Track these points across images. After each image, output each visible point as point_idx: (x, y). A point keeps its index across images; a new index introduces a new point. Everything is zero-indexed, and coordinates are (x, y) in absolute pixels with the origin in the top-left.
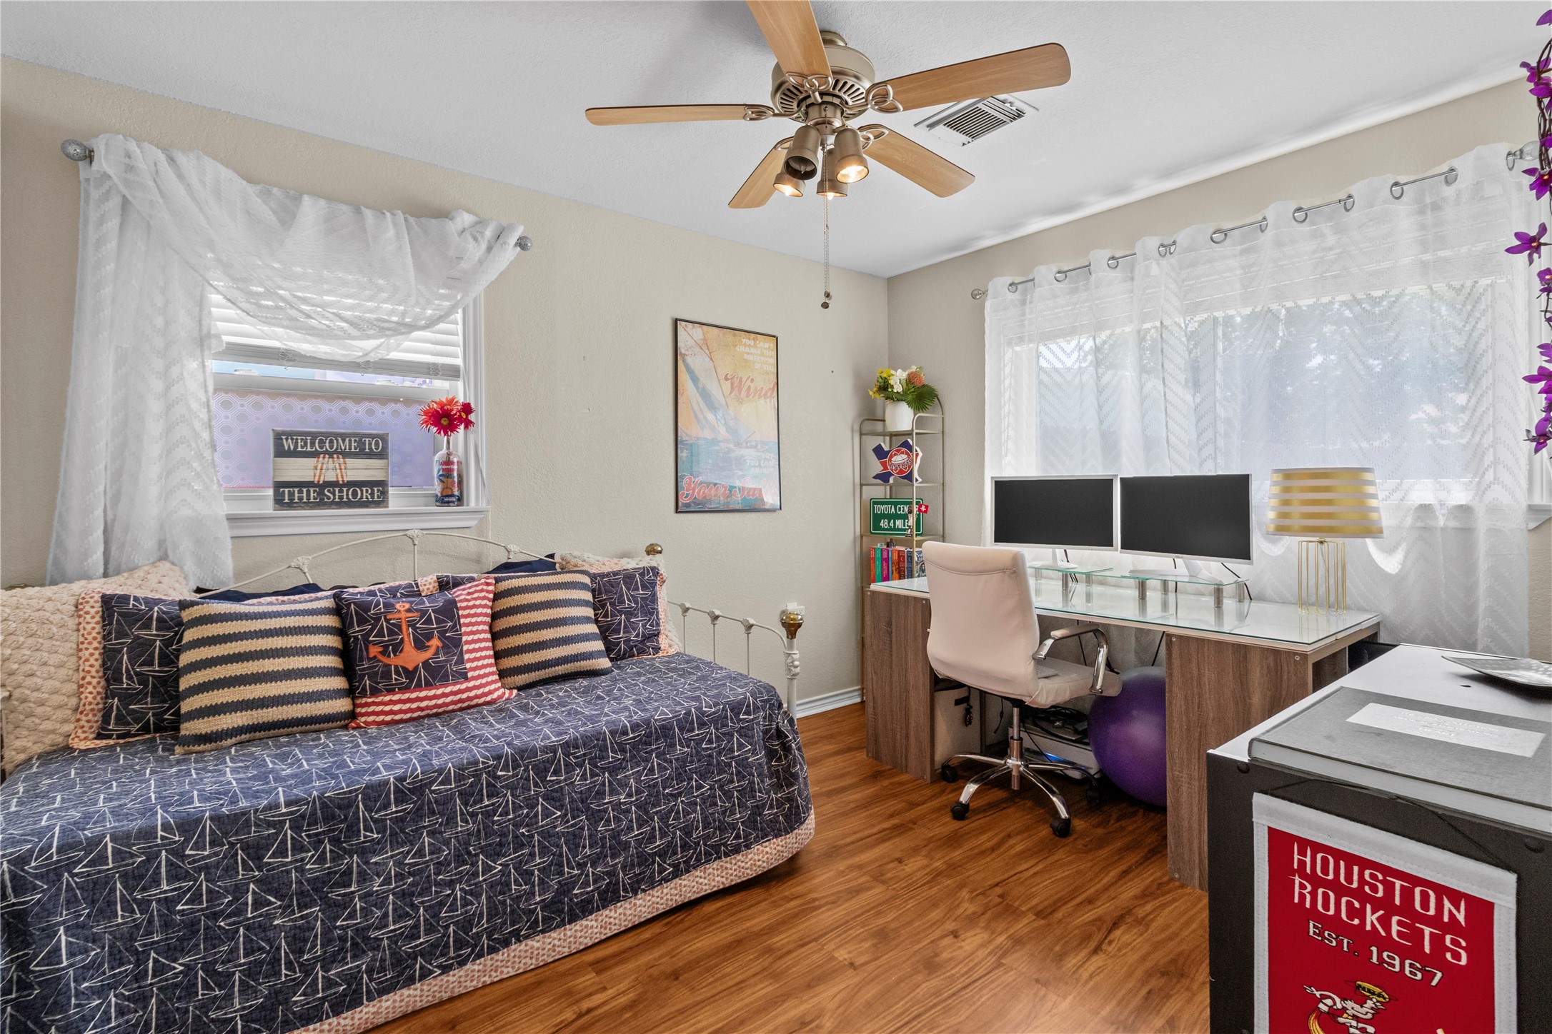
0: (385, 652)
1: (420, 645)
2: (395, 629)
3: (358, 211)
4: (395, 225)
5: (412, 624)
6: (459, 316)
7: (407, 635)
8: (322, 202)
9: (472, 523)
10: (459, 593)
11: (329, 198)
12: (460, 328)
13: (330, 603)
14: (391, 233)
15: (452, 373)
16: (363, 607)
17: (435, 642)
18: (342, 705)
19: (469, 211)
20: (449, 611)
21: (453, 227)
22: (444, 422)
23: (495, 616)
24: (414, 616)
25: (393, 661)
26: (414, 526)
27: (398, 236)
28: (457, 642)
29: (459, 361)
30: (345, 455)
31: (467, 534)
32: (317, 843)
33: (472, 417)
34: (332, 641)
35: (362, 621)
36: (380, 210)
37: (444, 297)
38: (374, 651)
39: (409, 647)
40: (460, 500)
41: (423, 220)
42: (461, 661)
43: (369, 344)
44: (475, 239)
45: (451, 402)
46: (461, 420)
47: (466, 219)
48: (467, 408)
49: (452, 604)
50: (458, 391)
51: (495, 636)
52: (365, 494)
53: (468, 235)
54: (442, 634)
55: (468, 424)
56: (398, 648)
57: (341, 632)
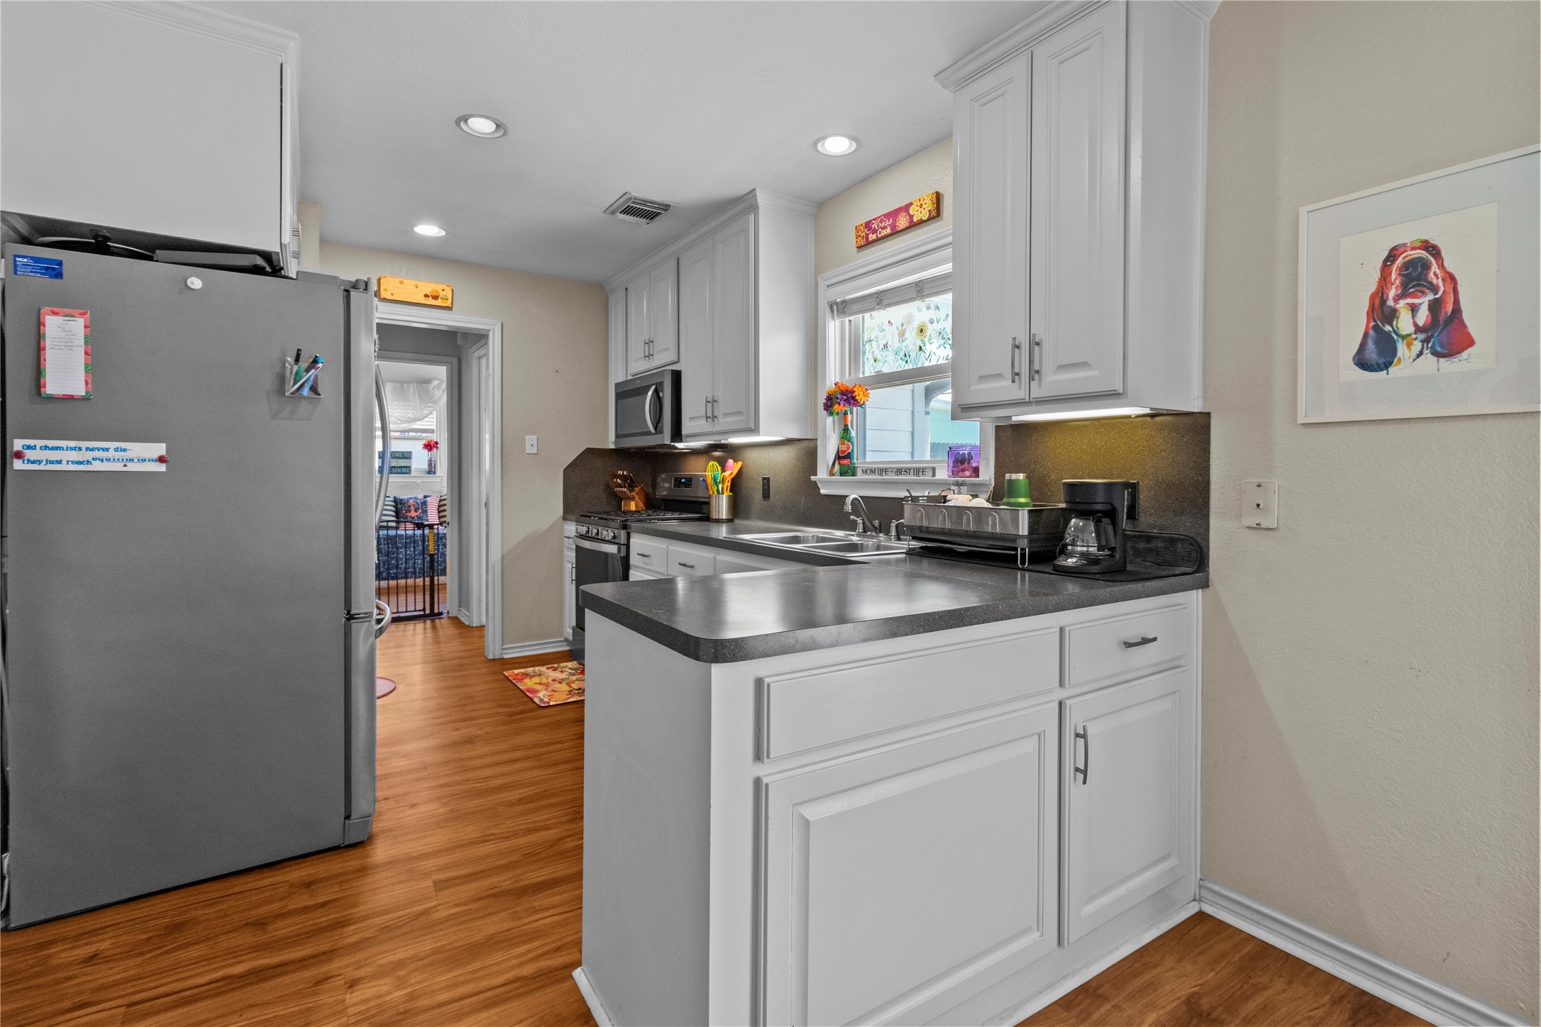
0: (406, 512)
1: (416, 511)
2: (409, 506)
3: (402, 385)
4: (413, 388)
5: (414, 505)
6: (435, 412)
7: (413, 508)
8: (392, 384)
9: (438, 480)
10: (428, 499)
11: (393, 382)
12: (435, 416)
13: (393, 499)
14: (412, 390)
15: (432, 431)
16: (401, 500)
17: (420, 511)
18: (394, 524)
19: (437, 380)
20: (424, 503)
21: (431, 386)
22: (429, 447)
23: (439, 506)
24: (414, 504)
25: (409, 514)
26: (419, 481)
27: (414, 391)
28: (426, 511)
29: (434, 427)
30: (399, 458)
31: (436, 484)
32: (388, 544)
33: (438, 446)
34: (393, 508)
35: (401, 504)
36: (408, 383)
37: (430, 407)
38: (404, 512)
39: (413, 511)
40: (434, 473)
41: (423, 385)
42: (427, 516)
43: (405, 425)
44: (438, 389)
45: (431, 441)
46: (434, 446)
47: (436, 382)
48: (437, 443)
49: (426, 501)
50: (434, 437)
51: (439, 512)
52: (404, 470)
53: (436, 389)
54: (422, 509)
55: (437, 448)
56: (410, 511)
57: (396, 507)
